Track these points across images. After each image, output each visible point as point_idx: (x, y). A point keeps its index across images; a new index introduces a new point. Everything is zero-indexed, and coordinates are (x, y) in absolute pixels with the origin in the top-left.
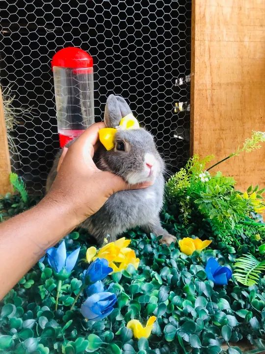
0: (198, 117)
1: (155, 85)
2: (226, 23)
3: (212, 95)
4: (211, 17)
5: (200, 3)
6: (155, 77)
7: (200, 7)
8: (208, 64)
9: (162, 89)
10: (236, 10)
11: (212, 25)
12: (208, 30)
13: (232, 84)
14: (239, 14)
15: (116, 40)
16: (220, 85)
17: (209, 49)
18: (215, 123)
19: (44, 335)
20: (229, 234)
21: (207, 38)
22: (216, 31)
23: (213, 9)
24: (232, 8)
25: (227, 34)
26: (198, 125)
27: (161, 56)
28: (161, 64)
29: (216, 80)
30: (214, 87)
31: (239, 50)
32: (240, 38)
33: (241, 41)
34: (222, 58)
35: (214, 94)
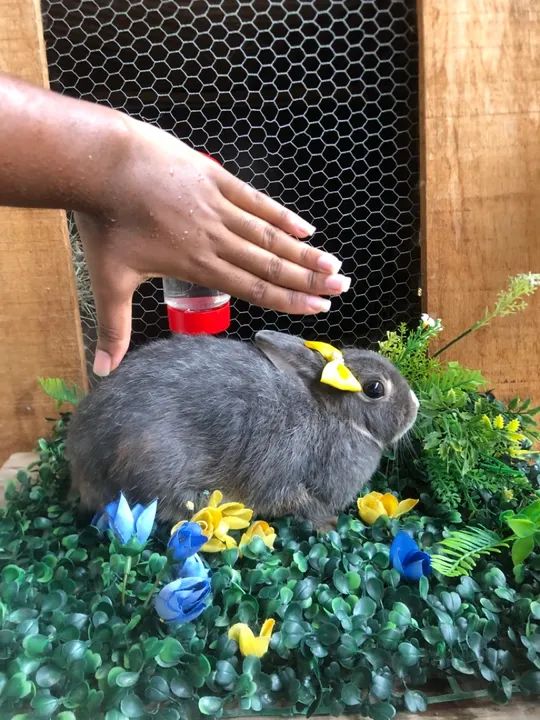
0: (436, 266)
1: (347, 207)
2: (489, 78)
3: (464, 221)
4: (458, 70)
5: (434, 45)
6: (347, 191)
7: (434, 52)
8: (453, 162)
9: (361, 213)
10: (511, 52)
11: (460, 84)
12: (451, 96)
13: (505, 198)
14: (517, 58)
15: (272, 129)
16: (480, 200)
17: (456, 133)
18: (472, 277)
19: (98, 637)
20: (455, 489)
21: (450, 112)
22: (468, 95)
23: (462, 53)
24: (502, 47)
25: (492, 101)
26: (436, 282)
27: (360, 151)
28: (360, 167)
29: (472, 191)
30: (468, 205)
31: (519, 130)
32: (520, 106)
33: (522, 112)
34: (484, 148)
35: (468, 219)
